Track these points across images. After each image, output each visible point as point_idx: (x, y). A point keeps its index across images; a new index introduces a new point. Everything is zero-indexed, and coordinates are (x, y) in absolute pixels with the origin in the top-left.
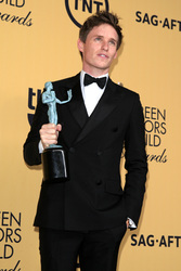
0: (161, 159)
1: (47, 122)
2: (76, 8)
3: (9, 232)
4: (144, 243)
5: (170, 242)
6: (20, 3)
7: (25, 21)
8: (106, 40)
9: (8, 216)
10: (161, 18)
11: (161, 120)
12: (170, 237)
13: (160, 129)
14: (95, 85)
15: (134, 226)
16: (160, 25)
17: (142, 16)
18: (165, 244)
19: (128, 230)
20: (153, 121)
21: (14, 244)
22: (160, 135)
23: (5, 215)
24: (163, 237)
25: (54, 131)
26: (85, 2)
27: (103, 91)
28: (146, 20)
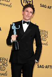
0: (46, 44)
1: (13, 34)
2: (24, 3)
3: (4, 63)
4: (41, 67)
5: (48, 67)
6: (8, 1)
7: (10, 6)
8: (29, 12)
9: (4, 59)
10: (47, 6)
11: (46, 34)
12: (48, 66)
13: (46, 36)
14: (26, 24)
15: (37, 62)
16: (47, 8)
17: (42, 5)
18: (47, 67)
19: (36, 63)
20: (44, 34)
21: (5, 67)
22: (46, 38)
23: (3, 59)
24: (46, 66)
25: (15, 37)
26: (26, 1)
27: (28, 25)
28: (43, 6)
